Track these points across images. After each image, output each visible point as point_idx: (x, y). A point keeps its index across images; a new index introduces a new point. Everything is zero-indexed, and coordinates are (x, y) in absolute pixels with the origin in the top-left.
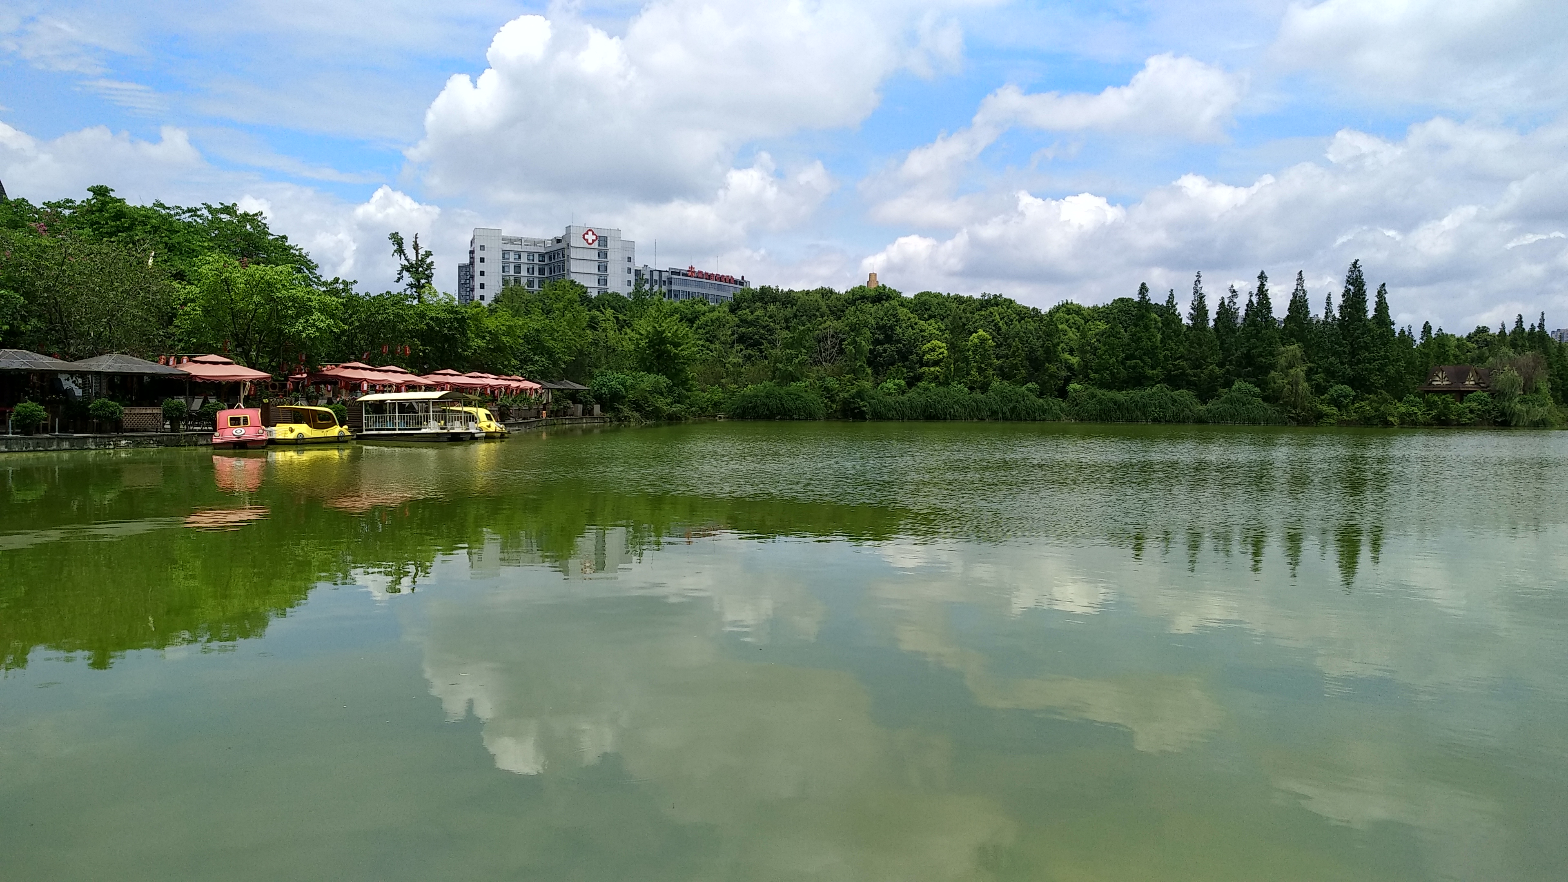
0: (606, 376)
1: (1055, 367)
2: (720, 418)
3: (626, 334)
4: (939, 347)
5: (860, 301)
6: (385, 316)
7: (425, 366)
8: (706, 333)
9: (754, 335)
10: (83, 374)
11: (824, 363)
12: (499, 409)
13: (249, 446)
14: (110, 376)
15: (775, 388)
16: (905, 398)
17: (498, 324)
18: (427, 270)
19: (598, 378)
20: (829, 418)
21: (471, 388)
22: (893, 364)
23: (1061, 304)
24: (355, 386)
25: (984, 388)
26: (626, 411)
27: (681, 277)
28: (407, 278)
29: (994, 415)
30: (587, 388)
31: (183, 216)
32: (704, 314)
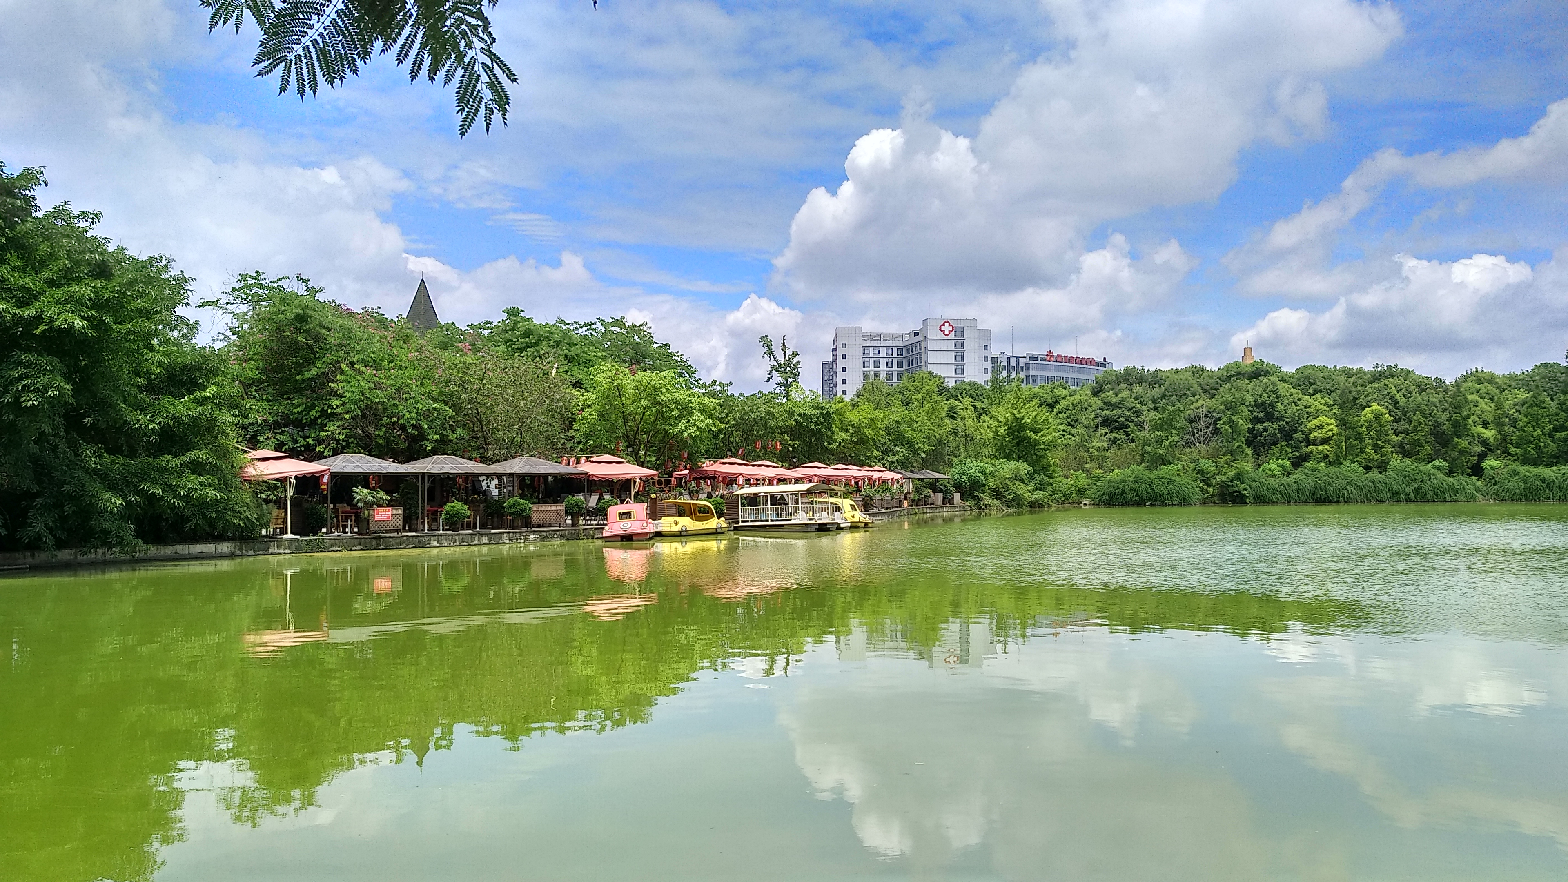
0: (965, 464)
1: (1466, 442)
2: (1085, 504)
3: (984, 422)
4: (1327, 424)
5: (1235, 378)
6: (757, 414)
7: (795, 460)
8: (1068, 417)
9: (1119, 418)
10: (499, 476)
11: (1197, 444)
12: (863, 499)
13: (634, 538)
14: (521, 477)
15: (1144, 473)
16: (1290, 480)
17: (861, 417)
18: (794, 369)
19: (957, 467)
20: (1204, 503)
21: (837, 480)
22: (1275, 444)
23: (1469, 372)
24: (730, 481)
25: (1382, 467)
26: (987, 499)
27: (1039, 362)
28: (777, 378)
29: (1395, 496)
30: (946, 477)
31: (581, 330)
32: (1064, 398)
